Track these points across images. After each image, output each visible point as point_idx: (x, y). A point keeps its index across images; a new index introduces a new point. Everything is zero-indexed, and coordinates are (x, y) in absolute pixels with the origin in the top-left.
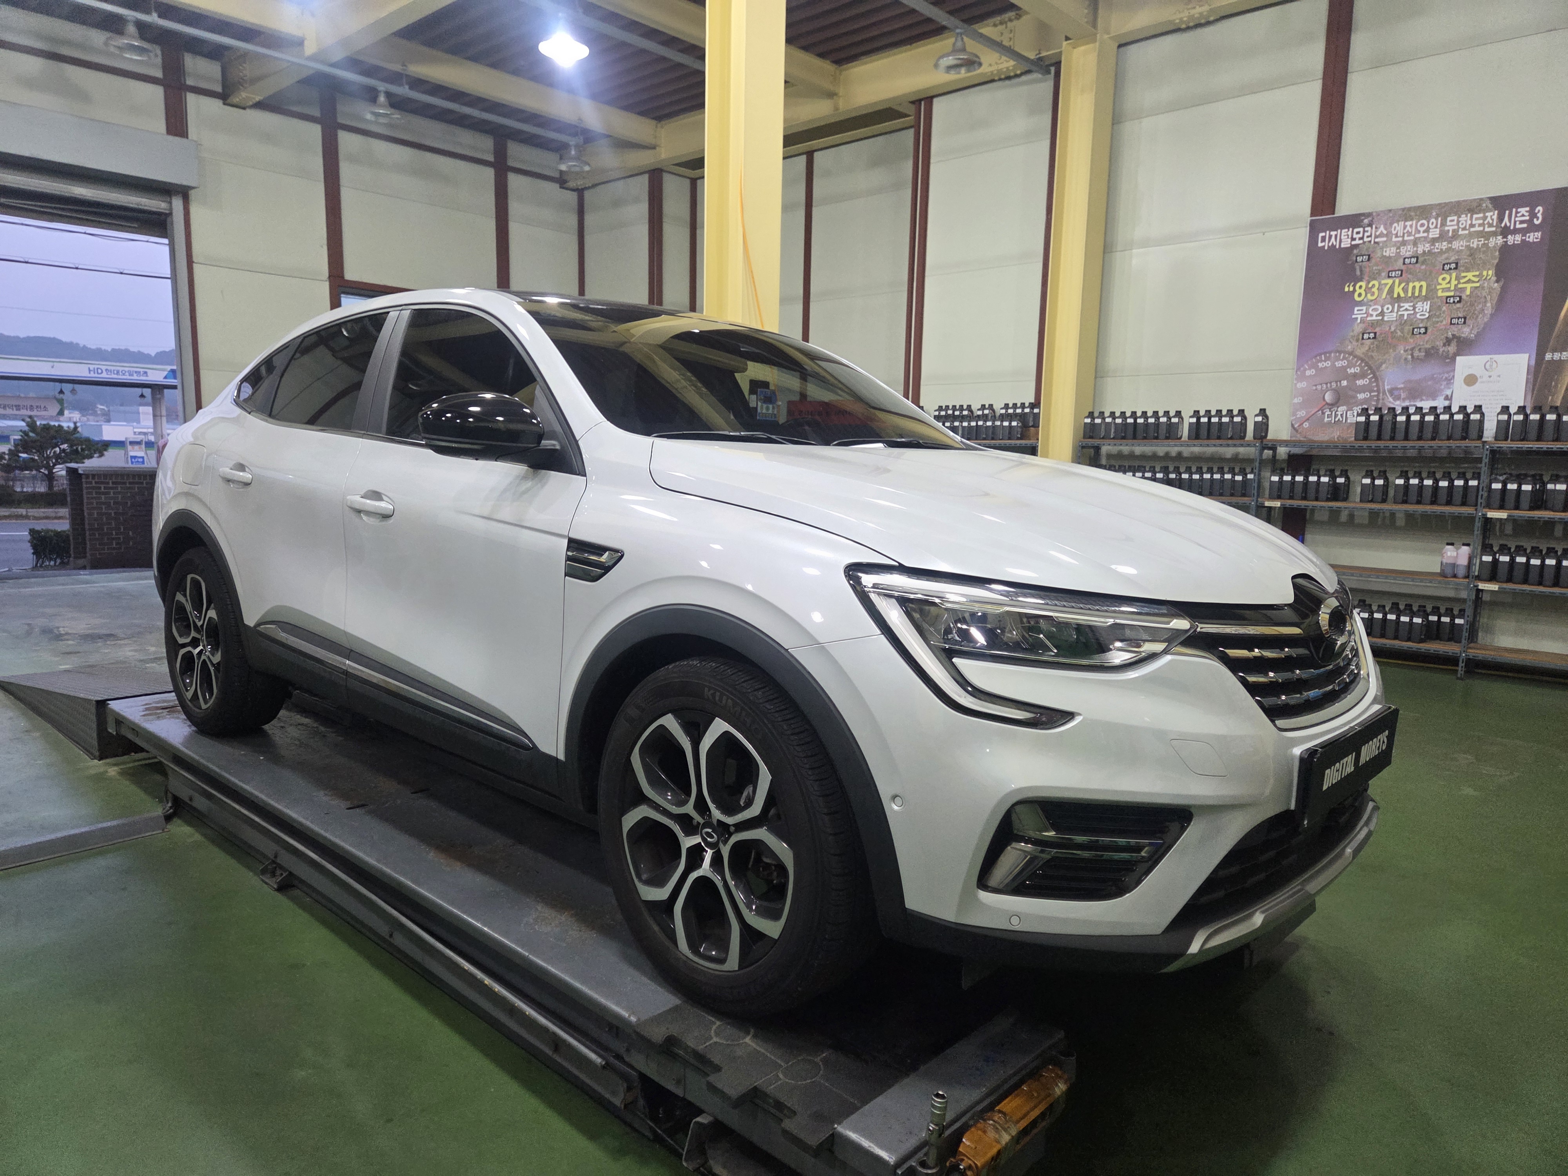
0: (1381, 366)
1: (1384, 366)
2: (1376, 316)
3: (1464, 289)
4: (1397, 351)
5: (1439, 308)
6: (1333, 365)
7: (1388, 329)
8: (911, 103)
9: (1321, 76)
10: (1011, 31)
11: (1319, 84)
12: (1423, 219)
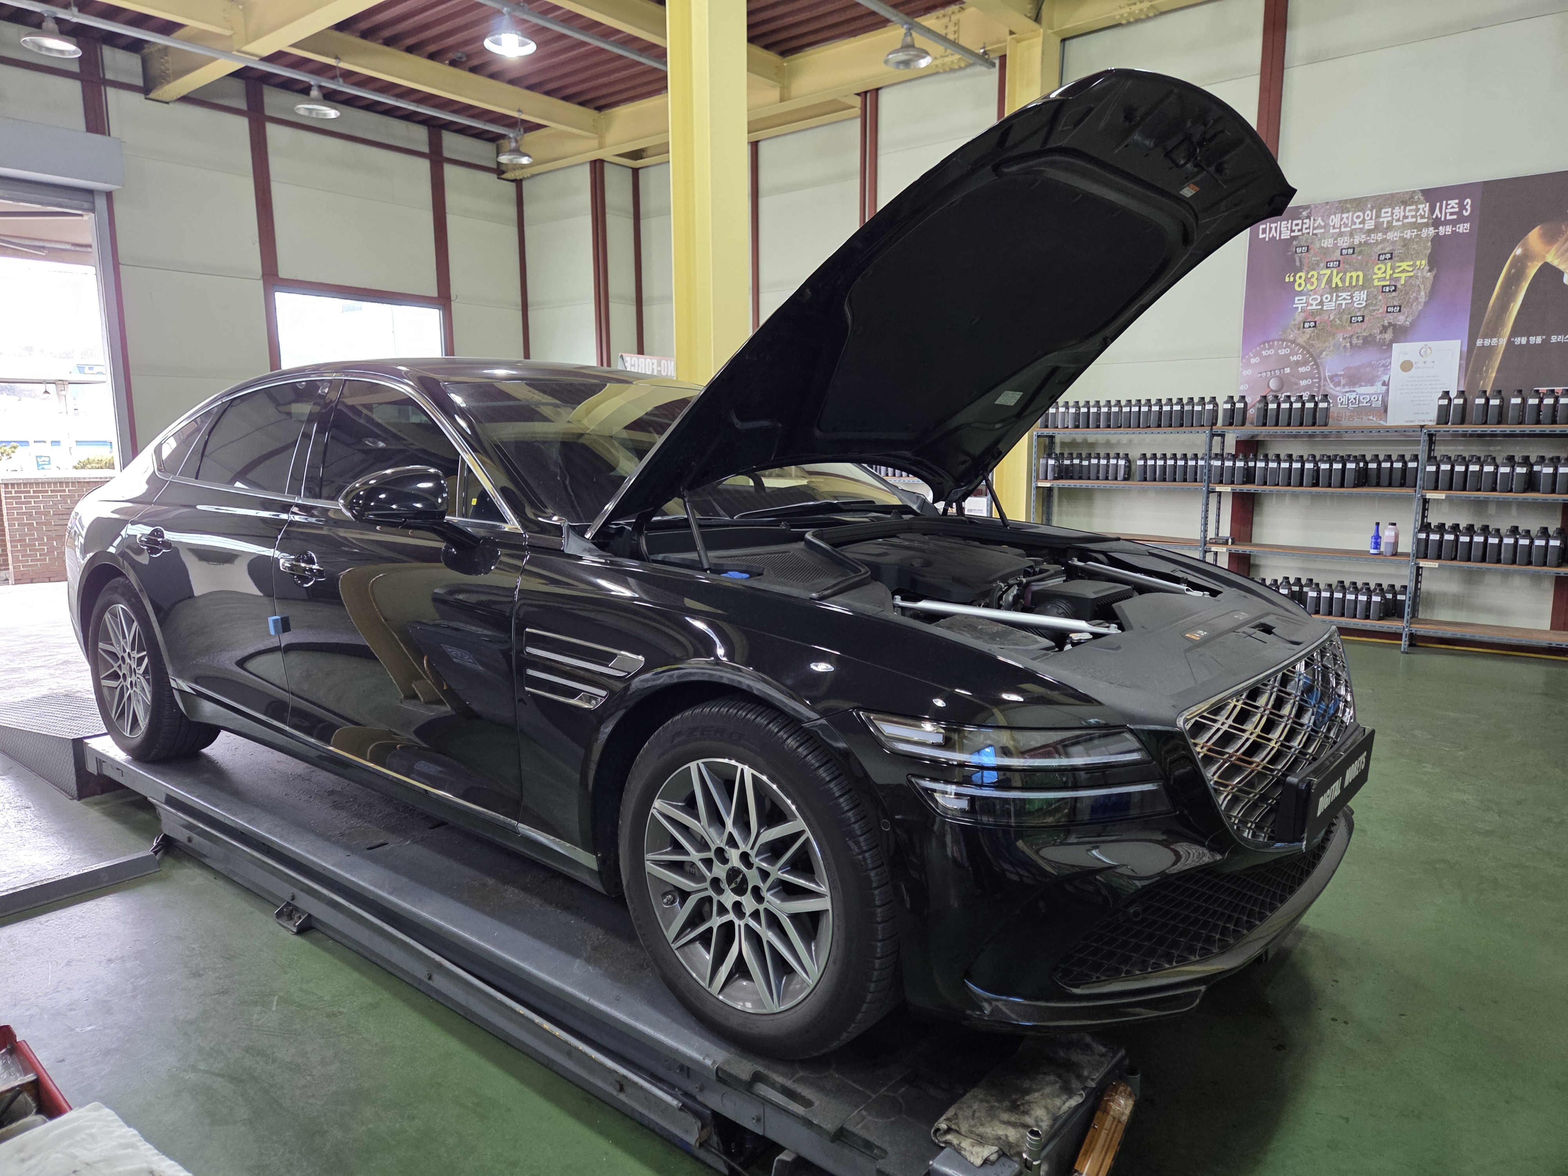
0: (1321, 353)
1: (1324, 353)
2: (1316, 305)
3: (1398, 279)
4: (1336, 339)
5: (1375, 297)
6: (1277, 353)
7: (1327, 318)
8: (858, 94)
9: (1259, 72)
10: (955, 24)
11: (1257, 79)
12: (1359, 211)
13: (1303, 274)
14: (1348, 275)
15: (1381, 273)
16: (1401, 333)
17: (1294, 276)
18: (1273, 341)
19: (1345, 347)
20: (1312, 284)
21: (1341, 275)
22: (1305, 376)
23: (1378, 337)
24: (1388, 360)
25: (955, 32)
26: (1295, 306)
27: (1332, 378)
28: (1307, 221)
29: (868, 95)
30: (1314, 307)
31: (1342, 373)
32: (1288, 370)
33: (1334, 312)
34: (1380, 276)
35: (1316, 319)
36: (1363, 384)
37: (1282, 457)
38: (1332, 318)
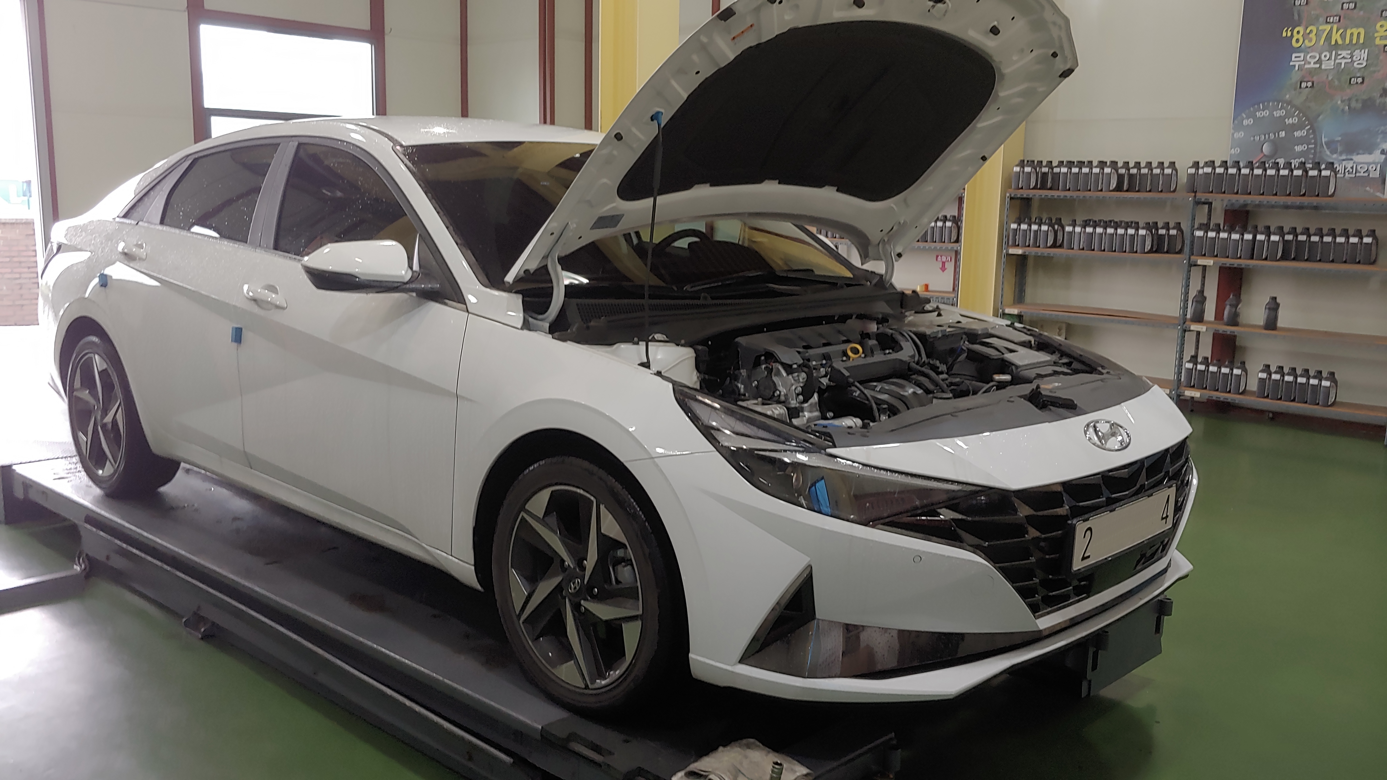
0: (1319, 116)
1: (1321, 117)
2: (1315, 63)
4: (1334, 102)
5: (1377, 57)
6: (1271, 114)
7: (1326, 77)
13: (1300, 29)
14: (1349, 32)
15: (1383, 31)
17: (1292, 31)
18: (1268, 101)
19: (1343, 110)
20: (1310, 40)
21: (1341, 31)
22: (1301, 141)
23: (1378, 101)
26: (1291, 63)
27: (1329, 144)
30: (1312, 65)
31: (1340, 138)
32: (1283, 134)
33: (1332, 72)
34: (1381, 34)
35: (1315, 79)
36: (1361, 152)
37: (1272, 229)
38: (1330, 78)
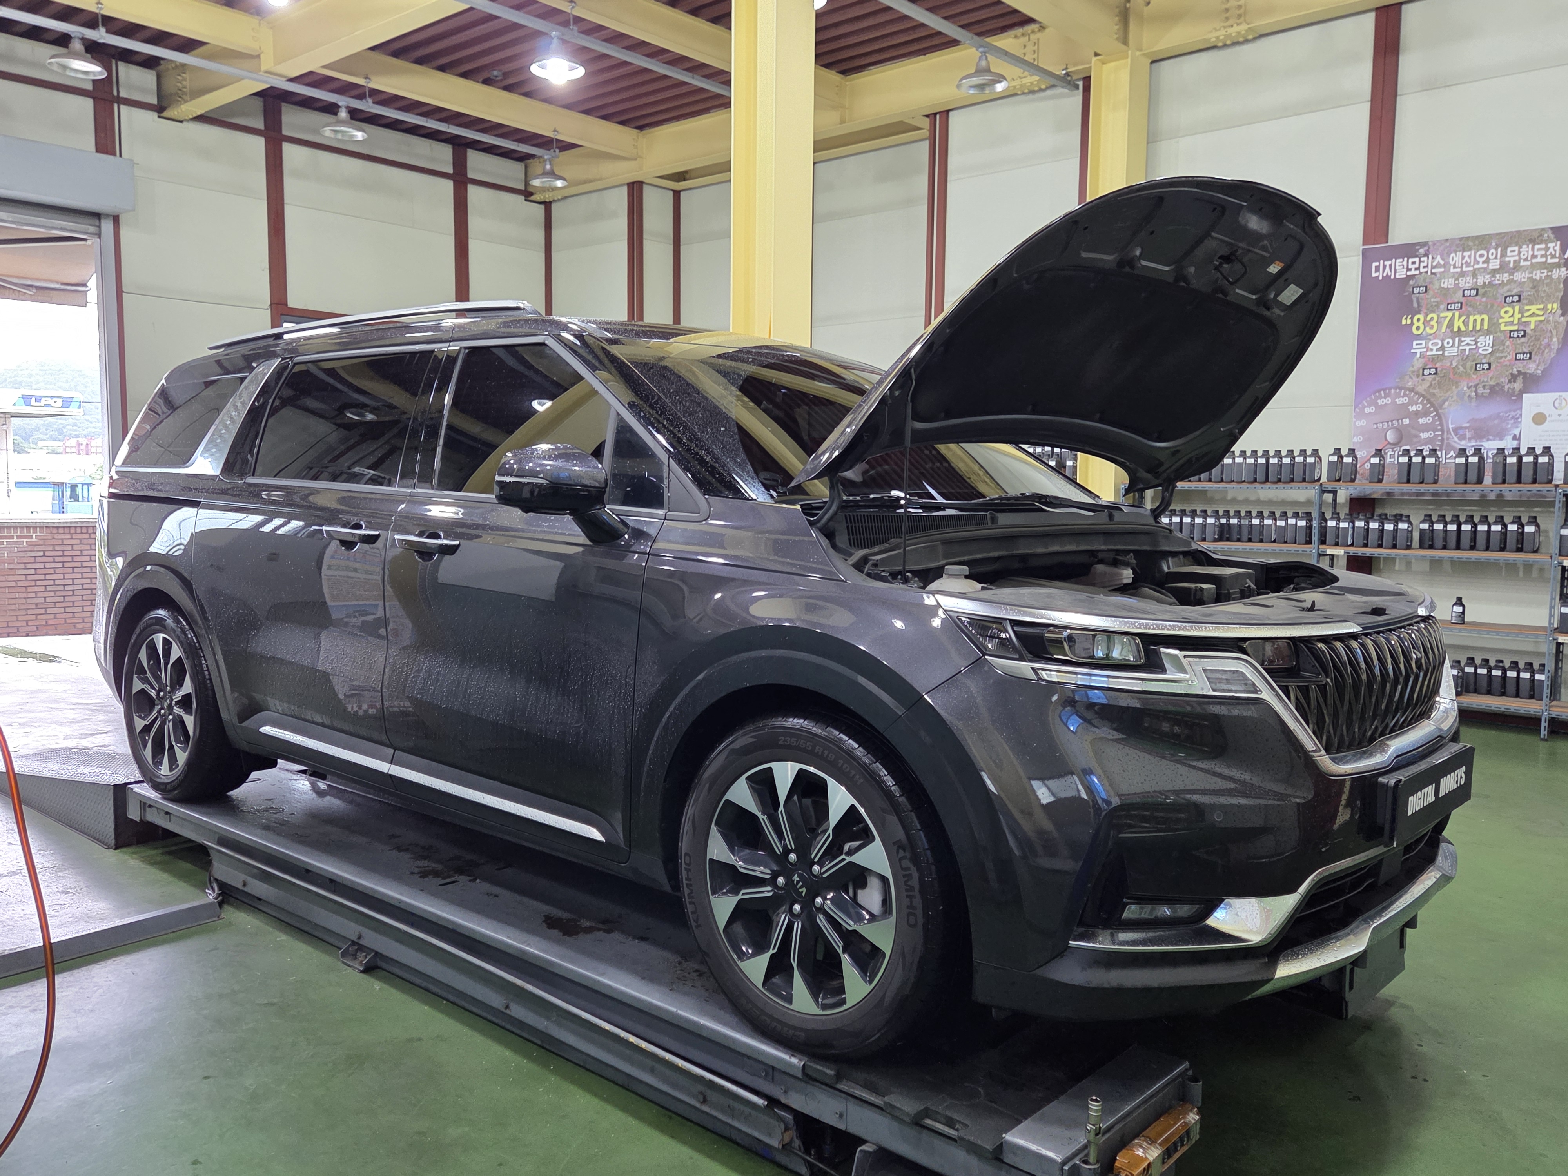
0: (1444, 403)
1: (1447, 403)
2: (1437, 350)
3: (1527, 324)
4: (1460, 388)
5: (1503, 343)
6: (1394, 402)
7: (1449, 364)
8: (927, 116)
9: (1369, 98)
10: (1035, 43)
11: (1367, 106)
12: (1482, 249)
13: (1421, 316)
14: (1472, 318)
15: (1509, 316)
16: (1531, 383)
17: (1412, 319)
18: (1390, 389)
19: (1469, 396)
20: (1432, 327)
21: (1463, 318)
22: (1426, 428)
23: (1507, 387)
24: (1519, 412)
25: (1034, 51)
26: (1413, 351)
27: (1456, 431)
28: (1425, 259)
29: (938, 116)
30: (1434, 352)
31: (1468, 425)
32: (1406, 421)
33: (1456, 359)
34: (1507, 318)
35: (1438, 365)
36: (1491, 437)
38: (1454, 364)
